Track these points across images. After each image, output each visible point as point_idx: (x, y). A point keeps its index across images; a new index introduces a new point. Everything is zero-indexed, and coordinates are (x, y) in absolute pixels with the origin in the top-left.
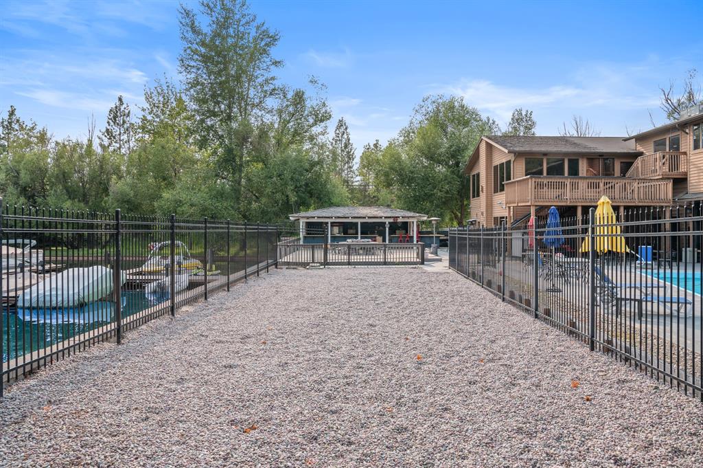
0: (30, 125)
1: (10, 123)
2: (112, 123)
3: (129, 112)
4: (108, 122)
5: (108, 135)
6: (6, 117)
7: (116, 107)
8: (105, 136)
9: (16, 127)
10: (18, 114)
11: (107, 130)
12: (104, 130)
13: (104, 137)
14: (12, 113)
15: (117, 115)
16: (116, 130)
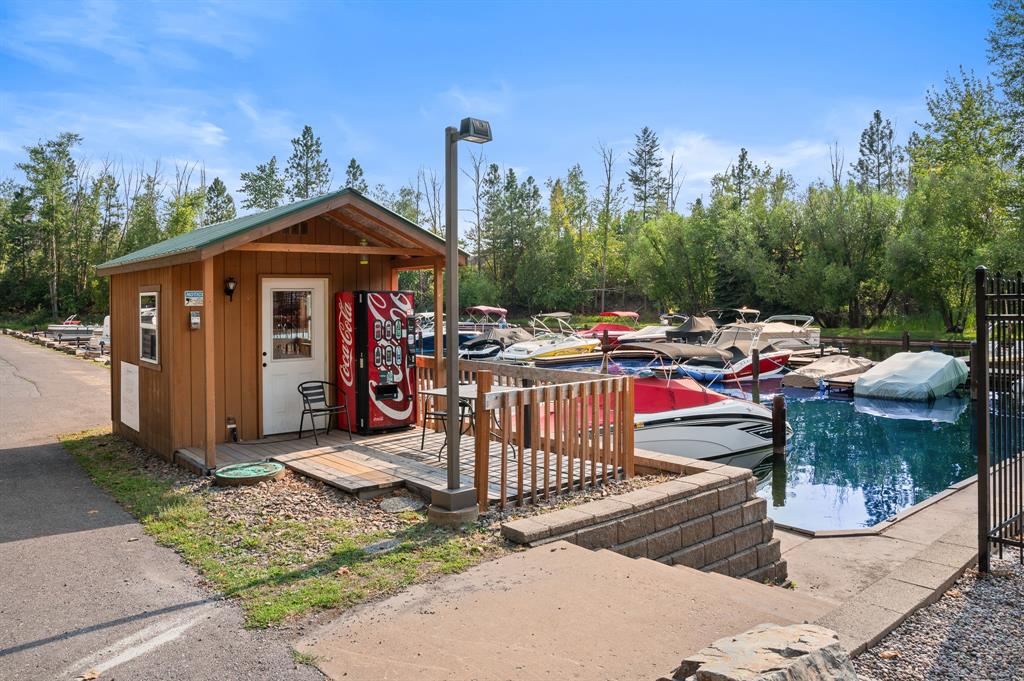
0: (763, 169)
1: (741, 171)
2: (867, 152)
3: (891, 132)
4: (861, 151)
5: (862, 168)
6: (737, 164)
7: (872, 128)
8: (858, 171)
9: (749, 173)
10: (749, 157)
11: (861, 163)
12: (856, 163)
13: (856, 173)
14: (743, 158)
15: (874, 138)
16: (873, 160)
